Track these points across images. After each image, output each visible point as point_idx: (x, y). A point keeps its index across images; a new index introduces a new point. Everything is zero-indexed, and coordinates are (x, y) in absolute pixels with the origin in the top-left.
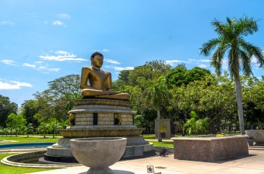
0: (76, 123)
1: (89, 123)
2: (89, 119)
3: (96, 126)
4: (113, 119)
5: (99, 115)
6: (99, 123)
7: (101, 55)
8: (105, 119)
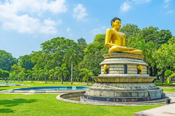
0: (110, 72)
2: (120, 69)
3: (126, 75)
5: (128, 66)
6: (128, 72)
8: (131, 69)
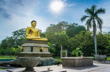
0: (24, 51)
1: (29, 51)
2: (29, 49)
3: (32, 52)
4: (39, 49)
5: (33, 48)
6: (33, 51)
7: (36, 22)
8: (36, 49)
